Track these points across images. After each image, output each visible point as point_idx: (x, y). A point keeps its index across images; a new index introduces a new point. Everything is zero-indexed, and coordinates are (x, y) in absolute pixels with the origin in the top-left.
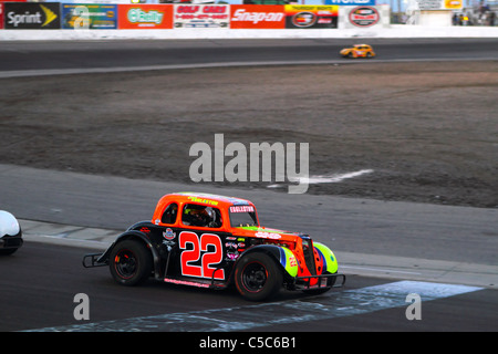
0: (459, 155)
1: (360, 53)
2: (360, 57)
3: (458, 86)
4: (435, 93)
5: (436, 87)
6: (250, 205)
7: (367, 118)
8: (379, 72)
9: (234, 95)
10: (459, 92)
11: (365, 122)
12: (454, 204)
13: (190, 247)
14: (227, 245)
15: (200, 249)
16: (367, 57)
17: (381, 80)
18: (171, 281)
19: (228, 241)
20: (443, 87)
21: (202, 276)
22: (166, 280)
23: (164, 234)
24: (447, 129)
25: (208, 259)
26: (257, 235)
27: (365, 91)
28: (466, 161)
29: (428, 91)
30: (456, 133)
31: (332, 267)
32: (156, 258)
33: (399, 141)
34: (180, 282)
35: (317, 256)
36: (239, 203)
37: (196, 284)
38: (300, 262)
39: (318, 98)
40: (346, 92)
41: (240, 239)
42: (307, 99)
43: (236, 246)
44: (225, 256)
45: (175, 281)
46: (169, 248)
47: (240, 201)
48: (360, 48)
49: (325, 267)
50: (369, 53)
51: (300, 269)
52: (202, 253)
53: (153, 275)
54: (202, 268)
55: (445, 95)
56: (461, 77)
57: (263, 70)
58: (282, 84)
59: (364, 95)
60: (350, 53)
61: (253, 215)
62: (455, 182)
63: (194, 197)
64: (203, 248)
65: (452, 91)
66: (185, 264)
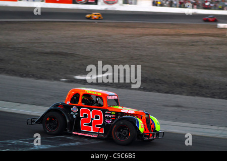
0: (153, 68)
1: (95, 17)
2: (95, 19)
3: (154, 35)
4: (143, 38)
5: (143, 35)
6: (116, 95)
7: (110, 49)
8: (117, 27)
9: (46, 35)
10: (155, 38)
11: (109, 50)
12: (150, 91)
13: (85, 116)
14: (106, 116)
15: (91, 117)
16: (99, 19)
17: (117, 31)
18: (76, 133)
19: (107, 114)
20: (147, 35)
21: (92, 131)
22: (73, 133)
23: (72, 109)
24: (148, 55)
25: (95, 122)
26: (122, 111)
27: (109, 36)
28: (156, 71)
29: (139, 37)
30: (152, 57)
31: (158, 128)
32: (68, 121)
33: (125, 60)
34: (81, 134)
35: (151, 122)
36: (111, 94)
37: (90, 135)
38: (145, 126)
39: (87, 38)
40: (100, 36)
41: (113, 113)
42: (82, 38)
43: (110, 116)
44: (104, 121)
45: (78, 134)
46: (74, 116)
47: (111, 93)
48: (95, 15)
49: (155, 128)
50: (100, 17)
51: (145, 129)
52: (92, 119)
53: (66, 130)
54: (92, 127)
55: (147, 39)
56: (155, 31)
57: (60, 23)
58: (69, 31)
59: (109, 38)
60: (91, 17)
61: (116, 100)
62: (150, 80)
63: (89, 90)
64: (93, 117)
65: (151, 37)
66: (83, 125)
